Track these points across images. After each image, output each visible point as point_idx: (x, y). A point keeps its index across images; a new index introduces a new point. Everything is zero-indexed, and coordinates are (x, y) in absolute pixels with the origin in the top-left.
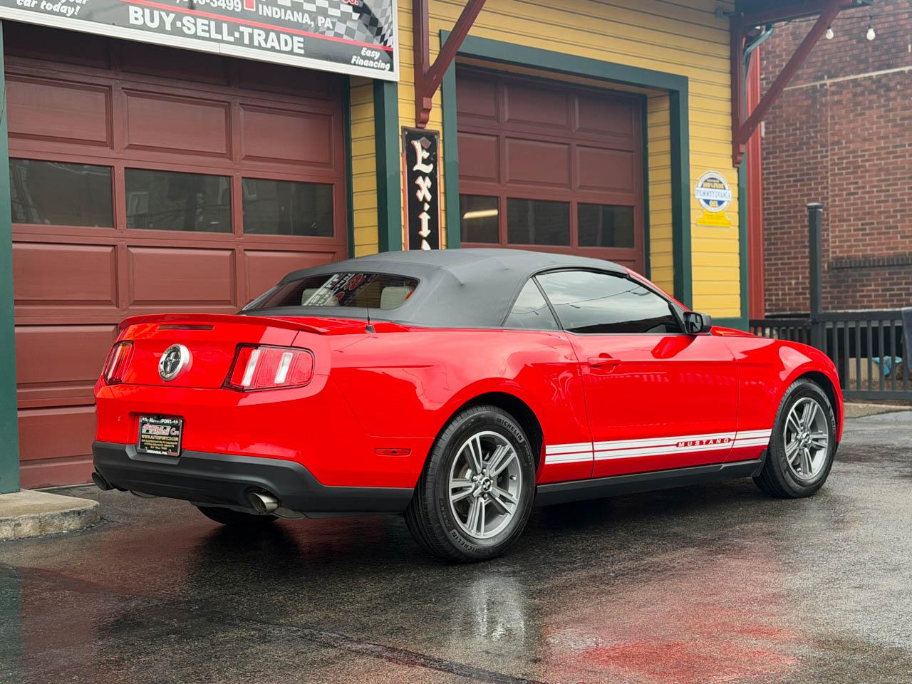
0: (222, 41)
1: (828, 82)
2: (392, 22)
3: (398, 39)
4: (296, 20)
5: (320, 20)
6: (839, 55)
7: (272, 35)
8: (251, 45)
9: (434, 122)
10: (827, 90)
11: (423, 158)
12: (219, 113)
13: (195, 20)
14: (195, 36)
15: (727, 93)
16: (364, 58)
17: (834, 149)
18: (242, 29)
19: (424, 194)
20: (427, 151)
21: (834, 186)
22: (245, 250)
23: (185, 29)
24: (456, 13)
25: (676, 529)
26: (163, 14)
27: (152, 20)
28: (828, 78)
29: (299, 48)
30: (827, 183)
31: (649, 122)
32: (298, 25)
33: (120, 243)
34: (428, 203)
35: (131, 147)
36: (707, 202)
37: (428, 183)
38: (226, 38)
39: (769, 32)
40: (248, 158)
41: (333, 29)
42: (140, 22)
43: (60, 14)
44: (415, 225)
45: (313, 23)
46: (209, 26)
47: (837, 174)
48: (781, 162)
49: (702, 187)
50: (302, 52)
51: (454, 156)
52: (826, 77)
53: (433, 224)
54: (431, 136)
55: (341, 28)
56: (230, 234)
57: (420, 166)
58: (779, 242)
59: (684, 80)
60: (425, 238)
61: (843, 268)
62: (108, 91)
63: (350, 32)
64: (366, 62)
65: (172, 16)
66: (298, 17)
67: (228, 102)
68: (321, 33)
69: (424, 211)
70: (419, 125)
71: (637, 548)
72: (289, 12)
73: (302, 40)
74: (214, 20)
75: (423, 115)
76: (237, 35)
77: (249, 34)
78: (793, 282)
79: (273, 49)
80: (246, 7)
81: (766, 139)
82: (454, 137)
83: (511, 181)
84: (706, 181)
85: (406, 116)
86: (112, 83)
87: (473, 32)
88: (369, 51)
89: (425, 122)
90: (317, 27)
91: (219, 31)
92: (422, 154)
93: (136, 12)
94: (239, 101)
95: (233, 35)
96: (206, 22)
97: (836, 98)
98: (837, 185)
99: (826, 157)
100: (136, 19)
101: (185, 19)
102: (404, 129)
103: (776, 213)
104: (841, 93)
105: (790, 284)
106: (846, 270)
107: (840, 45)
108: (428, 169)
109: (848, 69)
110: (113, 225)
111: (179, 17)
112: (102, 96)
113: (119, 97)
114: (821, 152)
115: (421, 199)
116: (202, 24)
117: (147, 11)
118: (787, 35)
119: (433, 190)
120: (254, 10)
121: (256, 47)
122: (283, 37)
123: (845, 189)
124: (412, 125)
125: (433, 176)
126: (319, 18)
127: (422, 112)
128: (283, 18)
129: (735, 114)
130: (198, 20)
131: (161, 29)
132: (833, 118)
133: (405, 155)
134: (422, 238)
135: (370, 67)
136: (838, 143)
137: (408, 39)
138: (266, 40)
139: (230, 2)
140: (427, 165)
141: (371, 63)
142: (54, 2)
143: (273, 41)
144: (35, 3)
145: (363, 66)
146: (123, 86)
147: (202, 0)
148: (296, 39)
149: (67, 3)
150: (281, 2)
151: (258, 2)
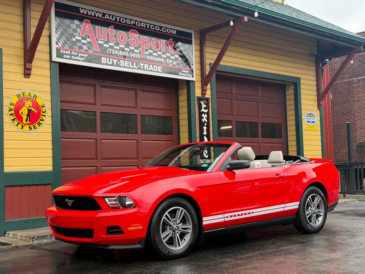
0: (133, 68)
1: (355, 79)
2: (193, 60)
3: (195, 66)
4: (159, 61)
5: (168, 60)
6: (358, 69)
7: (151, 66)
8: (144, 69)
9: (208, 95)
10: (354, 82)
11: (204, 107)
12: (133, 93)
13: (124, 61)
14: (124, 67)
15: (315, 83)
16: (183, 73)
17: (358, 103)
18: (140, 64)
19: (204, 119)
20: (206, 105)
21: (358, 116)
22: (142, 140)
23: (121, 64)
24: (215, 57)
25: (293, 238)
26: (113, 60)
27: (109, 62)
28: (355, 78)
29: (160, 70)
30: (356, 115)
31: (287, 94)
32: (160, 62)
33: (99, 138)
34: (206, 123)
35: (102, 105)
36: (308, 122)
37: (206, 116)
38: (135, 67)
39: (330, 62)
40: (143, 108)
41: (172, 63)
42: (105, 62)
43: (78, 60)
44: (202, 131)
45: (165, 61)
46: (129, 63)
47: (359, 112)
48: (338, 108)
49: (306, 116)
50: (161, 71)
51: (215, 107)
52: (354, 77)
53: (208, 130)
54: (207, 100)
55: (175, 63)
56: (136, 134)
57: (203, 110)
58: (338, 137)
59: (299, 79)
61: (362, 146)
62: (95, 86)
63: (178, 64)
64: (184, 74)
65: (116, 60)
66: (160, 59)
67: (136, 89)
68: (168, 65)
69: (205, 126)
70: (203, 96)
71: (278, 244)
72: (157, 58)
73: (161, 67)
74: (130, 61)
75: (204, 92)
76: (139, 66)
77: (143, 65)
78: (344, 151)
79: (151, 71)
80: (142, 56)
81: (333, 100)
82: (215, 100)
83: (236, 115)
84: (308, 114)
85: (198, 92)
86: (96, 83)
87: (221, 63)
88: (185, 71)
89: (205, 95)
90: (166, 63)
91: (132, 65)
92: (204, 106)
93: (104, 59)
94: (140, 88)
95: (137, 66)
96: (128, 62)
97: (358, 85)
98: (359, 116)
99: (355, 106)
100: (104, 61)
101: (121, 61)
102: (198, 97)
103: (337, 126)
104: (359, 83)
105: (343, 152)
106: (364, 147)
107: (358, 66)
108: (206, 111)
109: (362, 74)
110: (96, 132)
111: (119, 60)
112: (92, 88)
113: (98, 88)
114: (353, 104)
115: (204, 121)
116: (127, 63)
117: (108, 59)
118: (339, 62)
119: (208, 118)
120: (145, 57)
122: (155, 66)
123: (362, 118)
124: (200, 96)
125: (208, 113)
126: (167, 60)
127: (204, 91)
128: (155, 60)
129: (318, 90)
130: (125, 61)
131: (113, 65)
132: (357, 92)
133: (198, 106)
134: (204, 135)
135: (185, 76)
136: (359, 101)
137: (199, 66)
138: (149, 68)
139: (136, 55)
140: (206, 109)
141: (186, 75)
142: (76, 56)
143: (151, 68)
144: (70, 56)
145: (183, 76)
146: (100, 84)
147: (127, 54)
148: (159, 67)
149: (81, 57)
150: (154, 54)
151: (146, 55)
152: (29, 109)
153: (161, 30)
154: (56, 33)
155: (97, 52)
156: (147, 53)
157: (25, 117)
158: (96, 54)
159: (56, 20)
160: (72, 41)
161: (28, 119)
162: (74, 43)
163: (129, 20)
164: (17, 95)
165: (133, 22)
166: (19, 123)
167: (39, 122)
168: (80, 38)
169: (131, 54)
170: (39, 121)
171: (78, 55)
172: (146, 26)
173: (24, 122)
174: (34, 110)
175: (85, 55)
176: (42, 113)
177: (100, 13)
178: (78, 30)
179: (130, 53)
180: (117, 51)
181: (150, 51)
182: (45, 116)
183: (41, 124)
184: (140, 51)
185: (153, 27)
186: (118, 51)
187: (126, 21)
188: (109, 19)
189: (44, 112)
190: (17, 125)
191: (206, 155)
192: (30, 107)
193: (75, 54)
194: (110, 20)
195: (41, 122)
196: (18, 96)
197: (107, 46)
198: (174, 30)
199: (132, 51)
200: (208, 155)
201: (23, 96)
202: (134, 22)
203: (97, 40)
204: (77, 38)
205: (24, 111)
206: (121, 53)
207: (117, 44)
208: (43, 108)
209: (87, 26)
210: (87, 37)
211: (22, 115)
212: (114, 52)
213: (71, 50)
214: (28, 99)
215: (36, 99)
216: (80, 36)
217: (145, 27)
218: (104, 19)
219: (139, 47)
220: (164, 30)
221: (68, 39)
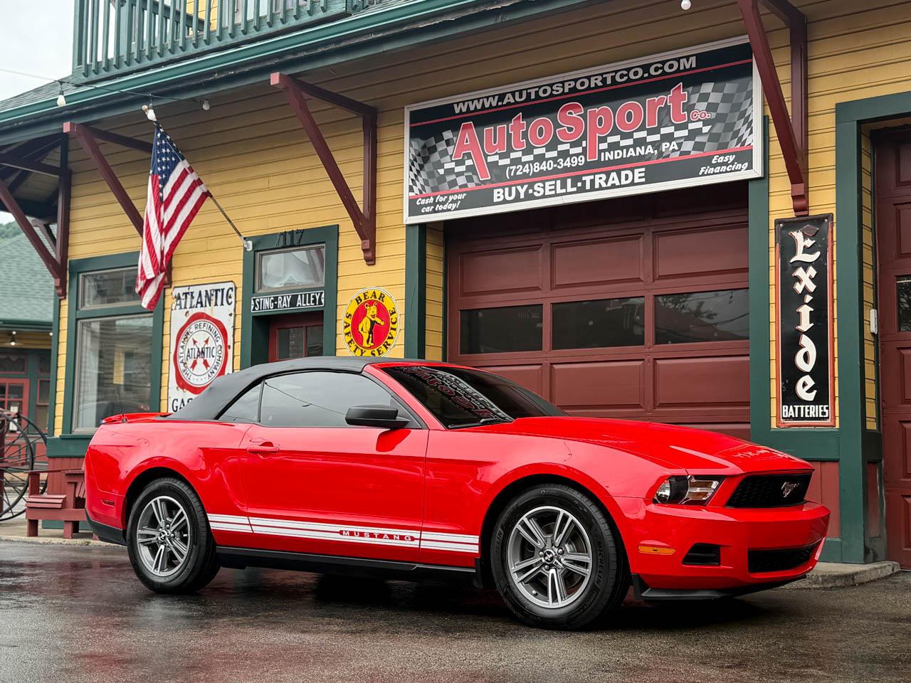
0: (567, 193)
2: (752, 120)
4: (639, 155)
5: (664, 146)
7: (614, 175)
8: (593, 189)
9: (823, 205)
11: (804, 247)
13: (544, 184)
14: (544, 196)
16: (714, 166)
18: (584, 178)
19: (803, 285)
20: (812, 238)
23: (536, 194)
26: (519, 188)
27: (510, 195)
29: (639, 178)
32: (641, 158)
34: (810, 294)
37: (810, 272)
38: (569, 190)
40: (661, 277)
41: (679, 150)
42: (501, 199)
43: (447, 210)
44: (790, 317)
45: (656, 151)
46: (555, 185)
50: (643, 180)
53: (819, 316)
54: (819, 221)
55: (688, 146)
57: (800, 256)
60: (805, 333)
63: (699, 146)
64: (718, 169)
65: (526, 187)
66: (640, 151)
67: (641, 234)
68: (665, 157)
69: (805, 303)
72: (631, 150)
73: (643, 169)
74: (558, 179)
75: (796, 203)
76: (579, 185)
77: (591, 180)
79: (614, 186)
80: (589, 158)
85: (780, 207)
88: (722, 158)
89: (806, 208)
90: (660, 154)
91: (564, 186)
92: (804, 243)
93: (499, 193)
95: (576, 186)
96: (553, 182)
100: (499, 197)
101: (536, 187)
102: (779, 222)
108: (814, 257)
111: (531, 186)
115: (800, 291)
116: (551, 185)
117: (507, 189)
119: (820, 280)
120: (597, 159)
121: (597, 190)
124: (789, 216)
125: (819, 264)
126: (664, 144)
128: (624, 156)
130: (547, 183)
131: (517, 199)
133: (778, 248)
134: (799, 333)
135: (723, 172)
138: (606, 182)
139: (574, 160)
140: (812, 253)
141: (724, 168)
142: (443, 203)
143: (613, 180)
144: (432, 207)
145: (714, 173)
146: (551, 242)
147: (550, 167)
148: (637, 171)
149: (453, 202)
150: (623, 143)
151: (600, 151)
152: (373, 319)
153: (646, 75)
154: (411, 170)
155: (484, 182)
156: (604, 146)
157: (366, 336)
158: (483, 186)
159: (411, 145)
160: (437, 176)
161: (371, 339)
162: (442, 179)
163: (561, 85)
164: (356, 300)
165: (570, 85)
166: (357, 347)
167: (386, 342)
168: (452, 165)
169: (561, 163)
170: (386, 340)
171: (447, 200)
172: (604, 80)
173: (365, 344)
174: (378, 320)
175: (461, 197)
176: (391, 326)
177: (494, 96)
178: (450, 149)
179: (558, 161)
180: (527, 166)
181: (611, 139)
182: (395, 329)
183: (389, 345)
184: (584, 149)
185: (622, 76)
186: (531, 164)
187: (552, 90)
188: (513, 101)
189: (394, 323)
190: (355, 351)
191: (809, 391)
192: (373, 316)
193: (442, 199)
194: (516, 103)
195: (389, 341)
196: (358, 300)
197: (507, 161)
198: (687, 58)
199: (565, 155)
200: (815, 391)
201: (365, 299)
202: (573, 84)
203: (486, 156)
204: (447, 166)
205: (365, 325)
206: (537, 167)
207: (528, 151)
208: (394, 316)
209: (467, 135)
210: (466, 158)
211: (362, 332)
212: (522, 171)
213: (435, 194)
214: (371, 303)
215: (383, 301)
216: (452, 161)
217: (600, 84)
218: (502, 106)
219: (584, 138)
220: (656, 70)
221: (431, 175)
